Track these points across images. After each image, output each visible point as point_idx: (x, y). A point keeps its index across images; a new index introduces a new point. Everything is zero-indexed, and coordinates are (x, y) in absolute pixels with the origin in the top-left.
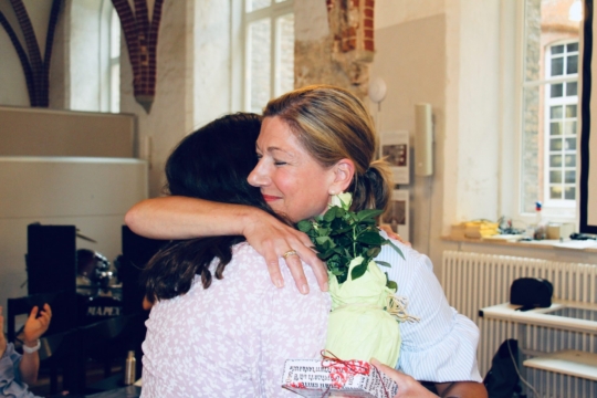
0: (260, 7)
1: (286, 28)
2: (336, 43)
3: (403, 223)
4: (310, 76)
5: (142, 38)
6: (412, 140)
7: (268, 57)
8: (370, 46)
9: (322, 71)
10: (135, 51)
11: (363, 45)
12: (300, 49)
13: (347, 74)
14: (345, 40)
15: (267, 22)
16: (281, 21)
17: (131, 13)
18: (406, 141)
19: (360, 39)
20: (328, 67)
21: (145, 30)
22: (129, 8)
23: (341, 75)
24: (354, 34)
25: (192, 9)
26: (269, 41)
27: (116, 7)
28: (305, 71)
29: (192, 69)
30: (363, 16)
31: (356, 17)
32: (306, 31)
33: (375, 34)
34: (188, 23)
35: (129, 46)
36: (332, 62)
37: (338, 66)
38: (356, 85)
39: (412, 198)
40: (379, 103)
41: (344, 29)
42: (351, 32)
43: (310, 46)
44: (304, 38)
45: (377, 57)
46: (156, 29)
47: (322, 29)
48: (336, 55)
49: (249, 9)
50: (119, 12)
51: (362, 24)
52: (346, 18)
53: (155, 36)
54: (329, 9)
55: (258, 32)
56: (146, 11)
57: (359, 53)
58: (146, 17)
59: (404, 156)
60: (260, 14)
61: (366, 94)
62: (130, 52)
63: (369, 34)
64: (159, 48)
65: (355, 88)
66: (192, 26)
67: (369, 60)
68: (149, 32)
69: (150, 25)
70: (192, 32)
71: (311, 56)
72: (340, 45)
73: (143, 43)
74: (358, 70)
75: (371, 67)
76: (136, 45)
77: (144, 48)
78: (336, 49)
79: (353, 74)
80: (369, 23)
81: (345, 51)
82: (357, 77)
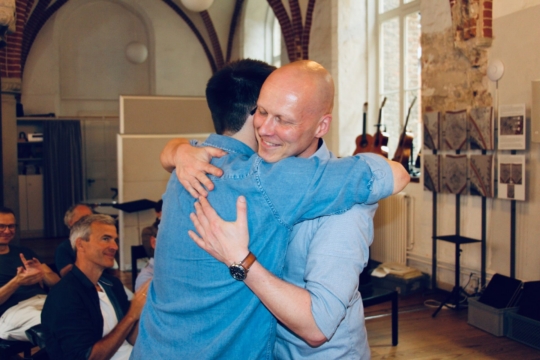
0: (390, 8)
1: (414, 26)
2: (458, 33)
3: (520, 183)
4: (435, 62)
5: (298, 39)
6: (528, 111)
7: (398, 49)
8: (488, 33)
9: (445, 57)
10: (293, 50)
11: (482, 33)
12: (425, 40)
13: (468, 59)
14: (466, 30)
15: (396, 21)
16: (408, 19)
17: (289, 21)
18: (523, 113)
19: (480, 28)
20: (450, 53)
21: (300, 33)
22: (287, 17)
23: (462, 59)
24: (475, 24)
25: (336, 14)
26: (398, 36)
27: (278, 17)
28: (431, 58)
29: (337, 61)
30: (483, 8)
31: (475, 10)
32: (431, 24)
33: (493, 23)
34: (333, 25)
35: (288, 46)
36: (454, 49)
37: (460, 52)
38: (476, 67)
39: (527, 161)
40: (497, 81)
41: (465, 21)
42: (472, 22)
43: (434, 37)
44: (430, 31)
45: (495, 42)
46: (308, 32)
47: (446, 22)
48: (458, 43)
49: (382, 11)
50: (280, 21)
51: (482, 15)
52: (467, 11)
53: (307, 38)
54: (452, 5)
55: (388, 30)
56: (300, 18)
57: (479, 40)
58: (300, 23)
59: (521, 126)
60: (390, 14)
61: (485, 74)
62: (289, 51)
63: (488, 23)
64: (310, 46)
65: (475, 70)
66: (336, 27)
67: (488, 45)
68: (303, 35)
69: (304, 29)
70: (336, 32)
71: (436, 45)
72: (462, 36)
73: (299, 43)
74: (478, 54)
75: (489, 51)
76: (293, 45)
77: (299, 47)
78: (458, 38)
79: (473, 58)
80: (488, 14)
81: (466, 39)
82: (477, 60)
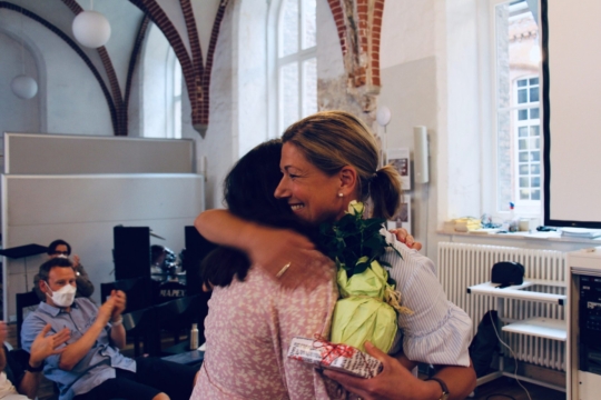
0: (290, 53)
1: (310, 70)
2: (350, 80)
3: (406, 220)
4: (330, 106)
5: (198, 80)
6: (412, 155)
7: (296, 92)
8: (377, 81)
9: (339, 102)
10: (193, 90)
11: (371, 81)
12: (322, 85)
13: (359, 104)
14: (357, 77)
15: (295, 65)
16: (306, 64)
17: (189, 62)
18: (408, 156)
19: (369, 77)
20: (344, 98)
21: (201, 73)
22: (188, 58)
23: (354, 105)
24: (364, 73)
25: (237, 56)
26: (297, 80)
27: (178, 57)
28: (326, 102)
29: (237, 103)
30: (371, 59)
31: (365, 60)
32: (326, 71)
33: (381, 73)
34: (234, 66)
35: (188, 86)
36: (347, 95)
37: (352, 98)
38: (367, 112)
39: (412, 201)
40: (385, 126)
41: (356, 69)
42: (362, 71)
43: (329, 83)
44: (325, 77)
45: (382, 90)
46: (209, 73)
47: (339, 69)
48: (350, 89)
49: (281, 55)
50: (180, 61)
51: (370, 65)
52: (357, 60)
53: (208, 78)
54: (344, 54)
55: (288, 73)
56: (201, 59)
57: (368, 87)
58: (201, 64)
59: (406, 168)
60: (289, 59)
61: (375, 119)
62: (189, 91)
63: (376, 72)
64: (211, 87)
65: (366, 115)
66: (237, 69)
67: (377, 93)
68: (204, 75)
69: (205, 70)
70: (236, 74)
71: (331, 90)
72: (353, 82)
73: (199, 84)
74: (368, 100)
75: (377, 98)
76: (193, 86)
77: (200, 88)
78: (350, 85)
79: (364, 104)
80: (376, 64)
81: (357, 86)
82: (367, 106)
